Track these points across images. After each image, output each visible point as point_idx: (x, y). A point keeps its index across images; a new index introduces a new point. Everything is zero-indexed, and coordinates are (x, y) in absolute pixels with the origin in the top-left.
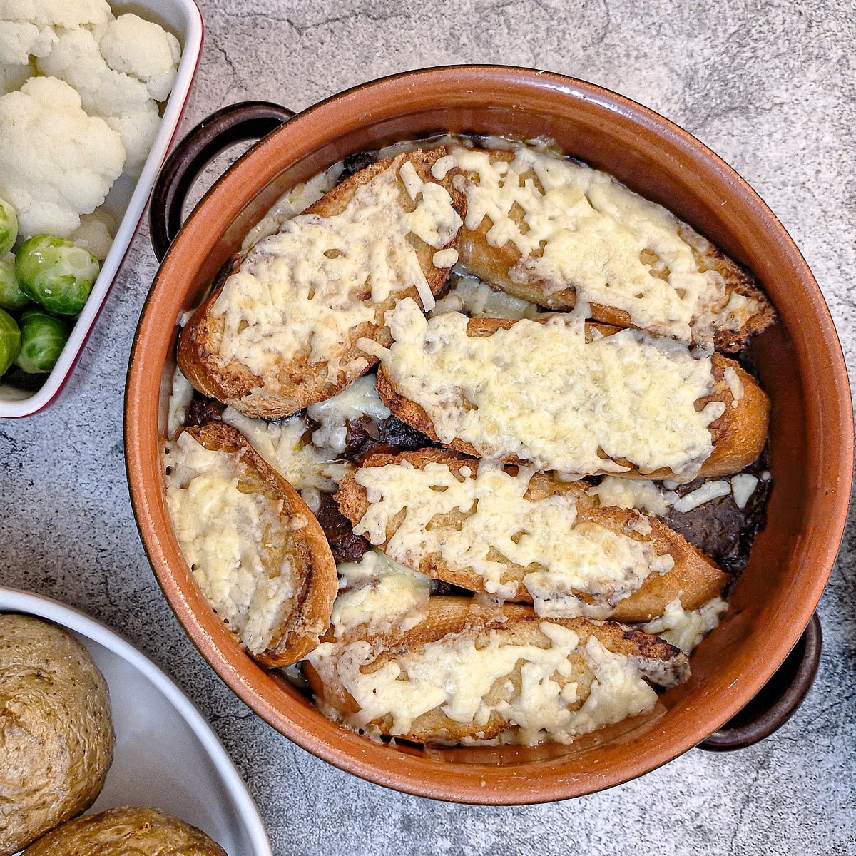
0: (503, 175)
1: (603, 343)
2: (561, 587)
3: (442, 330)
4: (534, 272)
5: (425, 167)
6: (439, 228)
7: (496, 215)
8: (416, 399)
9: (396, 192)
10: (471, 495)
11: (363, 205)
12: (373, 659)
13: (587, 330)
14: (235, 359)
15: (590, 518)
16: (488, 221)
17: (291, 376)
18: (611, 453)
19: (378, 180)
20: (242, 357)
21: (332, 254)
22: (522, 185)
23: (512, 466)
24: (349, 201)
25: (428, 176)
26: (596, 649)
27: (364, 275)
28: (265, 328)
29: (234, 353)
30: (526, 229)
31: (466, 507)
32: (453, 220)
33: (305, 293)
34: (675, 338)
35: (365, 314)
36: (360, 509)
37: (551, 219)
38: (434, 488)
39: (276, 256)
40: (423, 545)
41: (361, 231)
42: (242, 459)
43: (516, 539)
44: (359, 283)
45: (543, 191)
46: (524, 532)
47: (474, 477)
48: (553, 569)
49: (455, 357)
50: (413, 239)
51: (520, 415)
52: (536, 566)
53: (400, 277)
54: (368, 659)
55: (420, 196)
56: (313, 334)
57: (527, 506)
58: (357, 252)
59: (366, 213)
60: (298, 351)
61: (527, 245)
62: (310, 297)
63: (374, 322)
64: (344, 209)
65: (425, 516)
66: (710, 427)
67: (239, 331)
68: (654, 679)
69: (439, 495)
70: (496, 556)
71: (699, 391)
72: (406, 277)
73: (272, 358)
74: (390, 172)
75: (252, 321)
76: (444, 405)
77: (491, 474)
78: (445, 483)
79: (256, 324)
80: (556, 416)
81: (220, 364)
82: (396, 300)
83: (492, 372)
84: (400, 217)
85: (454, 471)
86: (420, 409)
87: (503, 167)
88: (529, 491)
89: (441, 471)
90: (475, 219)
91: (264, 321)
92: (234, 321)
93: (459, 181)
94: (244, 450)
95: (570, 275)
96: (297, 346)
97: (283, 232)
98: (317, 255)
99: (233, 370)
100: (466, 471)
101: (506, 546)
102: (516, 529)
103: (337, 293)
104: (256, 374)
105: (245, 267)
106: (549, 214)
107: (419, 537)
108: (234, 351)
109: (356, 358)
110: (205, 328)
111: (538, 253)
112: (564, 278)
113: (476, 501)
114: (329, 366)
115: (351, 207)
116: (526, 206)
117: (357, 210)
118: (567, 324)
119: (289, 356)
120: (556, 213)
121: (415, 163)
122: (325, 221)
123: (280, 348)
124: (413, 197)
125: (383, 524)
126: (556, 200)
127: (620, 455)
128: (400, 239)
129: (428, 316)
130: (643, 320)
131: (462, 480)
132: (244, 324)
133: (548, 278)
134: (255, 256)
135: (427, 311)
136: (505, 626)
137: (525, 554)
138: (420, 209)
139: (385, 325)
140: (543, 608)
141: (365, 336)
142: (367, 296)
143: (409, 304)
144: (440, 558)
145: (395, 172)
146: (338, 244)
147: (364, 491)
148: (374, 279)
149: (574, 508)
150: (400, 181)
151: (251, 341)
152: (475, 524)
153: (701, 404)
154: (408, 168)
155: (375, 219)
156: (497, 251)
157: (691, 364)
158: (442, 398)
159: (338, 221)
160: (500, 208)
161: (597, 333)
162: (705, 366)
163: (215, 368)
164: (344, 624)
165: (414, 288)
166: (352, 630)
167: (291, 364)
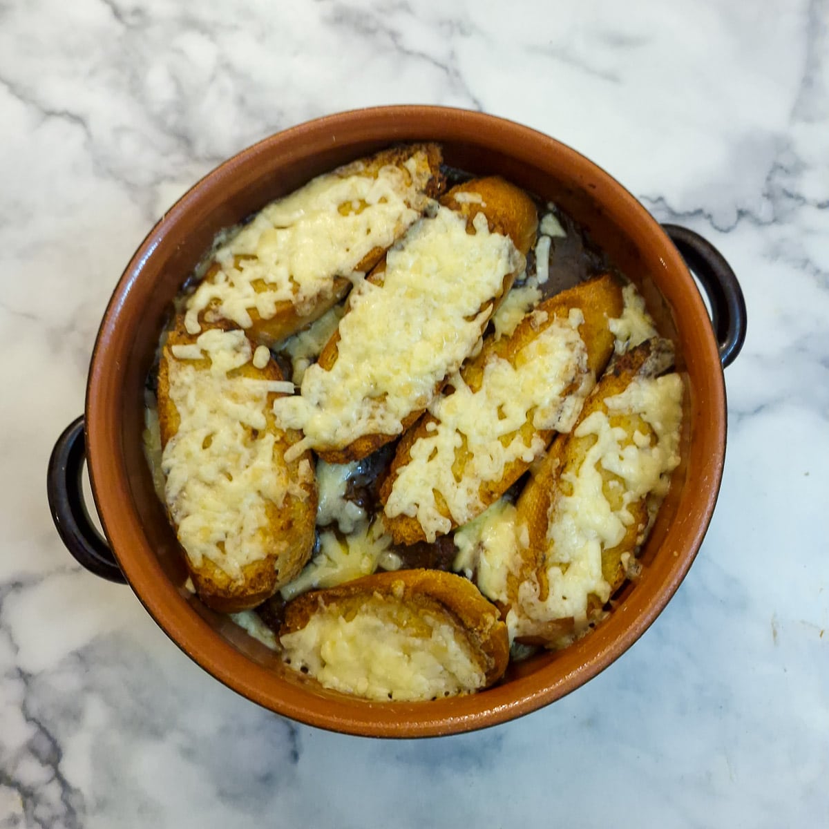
0: (227, 279)
1: (387, 275)
2: (554, 404)
3: (314, 389)
4: (308, 299)
5: (184, 337)
6: (236, 350)
7: (250, 302)
8: (355, 436)
9: (190, 369)
10: (451, 433)
11: (184, 399)
12: (538, 586)
13: (374, 282)
14: (243, 568)
15: (515, 352)
16: (252, 311)
17: (282, 529)
18: (473, 311)
19: (172, 377)
20: (244, 561)
21: (207, 443)
22: (241, 269)
23: (445, 389)
24: (175, 408)
25: (192, 338)
26: (616, 401)
27: (238, 427)
28: (233, 529)
29: (238, 567)
30: (274, 286)
31: (458, 441)
32: (237, 336)
33: (224, 481)
34: (412, 224)
35: (268, 442)
36: (416, 528)
37: (277, 264)
38: (431, 458)
39: (183, 489)
40: (469, 491)
41: (202, 410)
42: (327, 604)
43: (502, 416)
44: (241, 434)
45: (254, 257)
46: (500, 407)
47: (438, 422)
48: (538, 402)
49: (339, 389)
50: (233, 373)
51: (409, 364)
52: (530, 413)
53: (256, 399)
54: (536, 590)
55: (204, 352)
56: (259, 492)
57: (481, 394)
58: (218, 423)
59: (191, 399)
60: (266, 513)
61: (285, 292)
62: (230, 478)
63: (278, 438)
64: (178, 415)
65: (449, 478)
66: (491, 231)
67: (224, 551)
68: (661, 370)
69: (438, 458)
70: (507, 439)
71: (460, 226)
72: (258, 395)
73: (259, 537)
74: (172, 365)
75: (220, 536)
76: (372, 417)
77: (443, 408)
78: (432, 448)
79: (226, 534)
80: (424, 337)
81: (240, 583)
82: (271, 411)
83: (366, 368)
84: (210, 375)
85: (426, 435)
86: (364, 437)
87: (220, 277)
88: (471, 387)
89: (421, 445)
90: (244, 320)
91: (227, 527)
92: (214, 553)
93: (210, 317)
94: (320, 598)
95: (324, 273)
96: (262, 511)
97: (169, 472)
98: (202, 455)
99: (251, 574)
100: (431, 426)
101: (502, 427)
102: (494, 412)
103: (239, 455)
104: (264, 557)
105: (177, 519)
106: (273, 263)
107: (462, 491)
108: (237, 565)
109: (298, 467)
110: (206, 580)
111: (296, 288)
112: (324, 279)
113: (457, 431)
114: (292, 492)
115: (180, 409)
116: (258, 277)
117: (185, 404)
118: (360, 293)
119: (265, 521)
120: (275, 256)
121: (177, 343)
122: (180, 435)
123: (256, 525)
124: (201, 357)
125: (437, 515)
126: (266, 252)
127: (478, 305)
128: (227, 383)
129: (298, 392)
130: (387, 239)
131: (436, 433)
132: (221, 545)
133: (318, 291)
134: (174, 507)
135: (293, 392)
136: (563, 464)
137: (517, 417)
138: (213, 356)
139: (285, 430)
140: (564, 426)
141: (284, 451)
142: (255, 433)
143: (280, 404)
144: (487, 484)
145: (174, 361)
146: (201, 435)
147: (403, 516)
148: (247, 422)
149: (501, 360)
150: (183, 361)
151: (238, 546)
152: (475, 442)
153: (470, 229)
154: (178, 350)
155: (200, 396)
156: (277, 317)
157: (437, 221)
158: (365, 415)
159: (184, 425)
160: (248, 297)
161: (379, 275)
162: (444, 212)
163: (242, 590)
164: (501, 592)
165: (270, 393)
166: (508, 588)
167: (273, 523)
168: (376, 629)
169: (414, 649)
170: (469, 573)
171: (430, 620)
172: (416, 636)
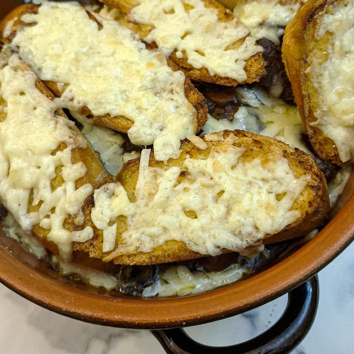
0: (48, 216)
1: (60, 79)
3: (149, 131)
4: (72, 135)
5: (95, 243)
7: (70, 186)
8: (186, 101)
9: (125, 235)
10: (183, 41)
11: (152, 237)
13: (63, 91)
14: (297, 177)
15: (127, 5)
16: (78, 183)
17: (261, 147)
18: (94, 25)
19: (131, 249)
20: (291, 176)
21: (192, 214)
22: (41, 202)
23: (152, 46)
24: (161, 246)
25: (97, 234)
27: (180, 187)
28: (267, 186)
29: (296, 181)
30: (59, 168)
32: (100, 197)
33: (225, 196)
34: (20, 59)
35: (190, 163)
36: (253, 60)
37: (39, 167)
38: (203, 54)
39: (233, 233)
41: (165, 219)
43: (172, 11)
44: (185, 184)
47: (176, 50)
49: (151, 112)
50: (132, 198)
51: (132, 63)
53: (156, 176)
55: (111, 223)
56: (233, 167)
57: (156, 23)
58: (176, 207)
59: (154, 230)
60: (249, 162)
61: (65, 155)
62: (223, 192)
63: (188, 156)
64: (167, 242)
66: (36, 13)
67: (285, 194)
69: (202, 48)
72: (152, 174)
73: (271, 165)
74: (121, 250)
75: (272, 197)
76: (172, 91)
77: (166, 48)
78: (196, 53)
79: (270, 193)
80: (113, 54)
81: (309, 177)
82: (166, 163)
83: (134, 94)
84: (133, 216)
85: (185, 59)
86: (187, 96)
87: (44, 223)
88: (151, 30)
89: (194, 60)
90: (85, 190)
91: (264, 192)
92: (286, 202)
94: (312, 124)
95: (52, 124)
96: (248, 165)
98: (203, 219)
99: (301, 171)
100: (179, 54)
102: (169, 16)
103: (204, 186)
104: (285, 160)
105: (260, 236)
106: (38, 171)
107: (226, 32)
108: (295, 181)
109: (211, 141)
110: (310, 206)
111: (62, 146)
112: (57, 123)
113: (183, 38)
114: (232, 142)
115: (161, 241)
116: (48, 184)
117: (158, 236)
118: (72, 100)
119: (257, 161)
120: (33, 169)
121: (101, 249)
122: (186, 240)
123: (261, 169)
124: (115, 226)
125: (244, 46)
126: (28, 178)
127: (91, 21)
128: (141, 202)
129: (151, 147)
131: (184, 52)
132: (279, 197)
133: (66, 127)
134: (249, 240)
135: (150, 149)
138: (116, 213)
139: (182, 151)
141: (199, 150)
142: (183, 174)
143: (160, 155)
145: (117, 250)
146: (185, 219)
147: (245, 69)
148: (174, 182)
150: (117, 243)
151: (279, 181)
153: (33, 24)
154: (107, 247)
155: (149, 224)
156: (85, 162)
157: (22, 44)
158: (170, 96)
159: (176, 235)
160: (65, 191)
161: (59, 86)
162: (16, 41)
163: (314, 176)
164: (292, 9)
165: (150, 165)
166: (290, 4)
167: (258, 155)
168: (331, 77)
169: (342, 47)
170: (281, 31)
171: (321, 32)
172: (333, 44)
